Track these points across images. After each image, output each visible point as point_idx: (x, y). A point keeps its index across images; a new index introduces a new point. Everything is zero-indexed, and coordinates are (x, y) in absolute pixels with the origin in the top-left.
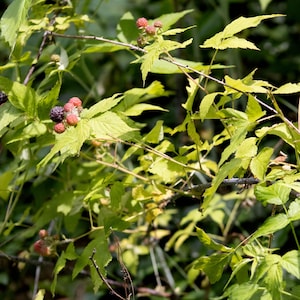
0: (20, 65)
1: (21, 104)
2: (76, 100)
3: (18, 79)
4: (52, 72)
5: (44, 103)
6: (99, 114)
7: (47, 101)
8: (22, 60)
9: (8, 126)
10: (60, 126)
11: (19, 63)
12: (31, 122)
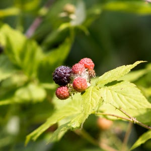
2: (88, 61)
6: (114, 83)
10: (64, 90)
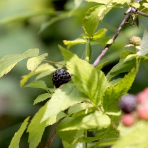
0: (92, 43)
1: (85, 86)
3: (88, 58)
4: (129, 57)
5: (113, 91)
7: (117, 89)
8: (95, 37)
9: (66, 111)
11: (91, 40)
12: (93, 111)
